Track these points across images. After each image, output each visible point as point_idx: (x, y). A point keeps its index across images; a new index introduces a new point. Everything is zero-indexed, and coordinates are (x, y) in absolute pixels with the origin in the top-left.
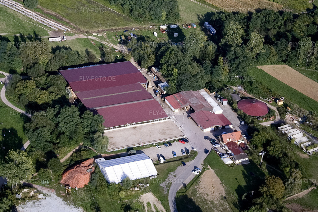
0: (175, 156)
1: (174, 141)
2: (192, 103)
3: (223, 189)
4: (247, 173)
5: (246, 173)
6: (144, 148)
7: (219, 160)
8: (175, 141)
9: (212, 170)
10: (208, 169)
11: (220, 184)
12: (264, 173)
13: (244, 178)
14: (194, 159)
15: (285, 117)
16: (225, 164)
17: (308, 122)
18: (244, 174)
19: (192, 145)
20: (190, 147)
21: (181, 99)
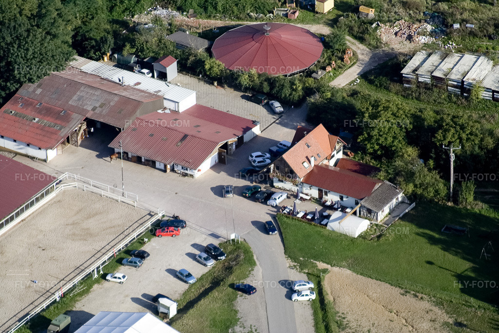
0: (191, 281)
1: (141, 242)
2: (90, 108)
3: (425, 305)
4: (440, 233)
5: (437, 236)
6: (74, 300)
7: (326, 233)
8: (146, 240)
9: (336, 269)
10: (325, 271)
11: (403, 294)
12: (480, 215)
13: (444, 249)
14: (255, 264)
15: (378, 40)
16: (355, 238)
17: (457, 26)
18: (433, 241)
19: (203, 230)
20: (204, 236)
21: (39, 112)
